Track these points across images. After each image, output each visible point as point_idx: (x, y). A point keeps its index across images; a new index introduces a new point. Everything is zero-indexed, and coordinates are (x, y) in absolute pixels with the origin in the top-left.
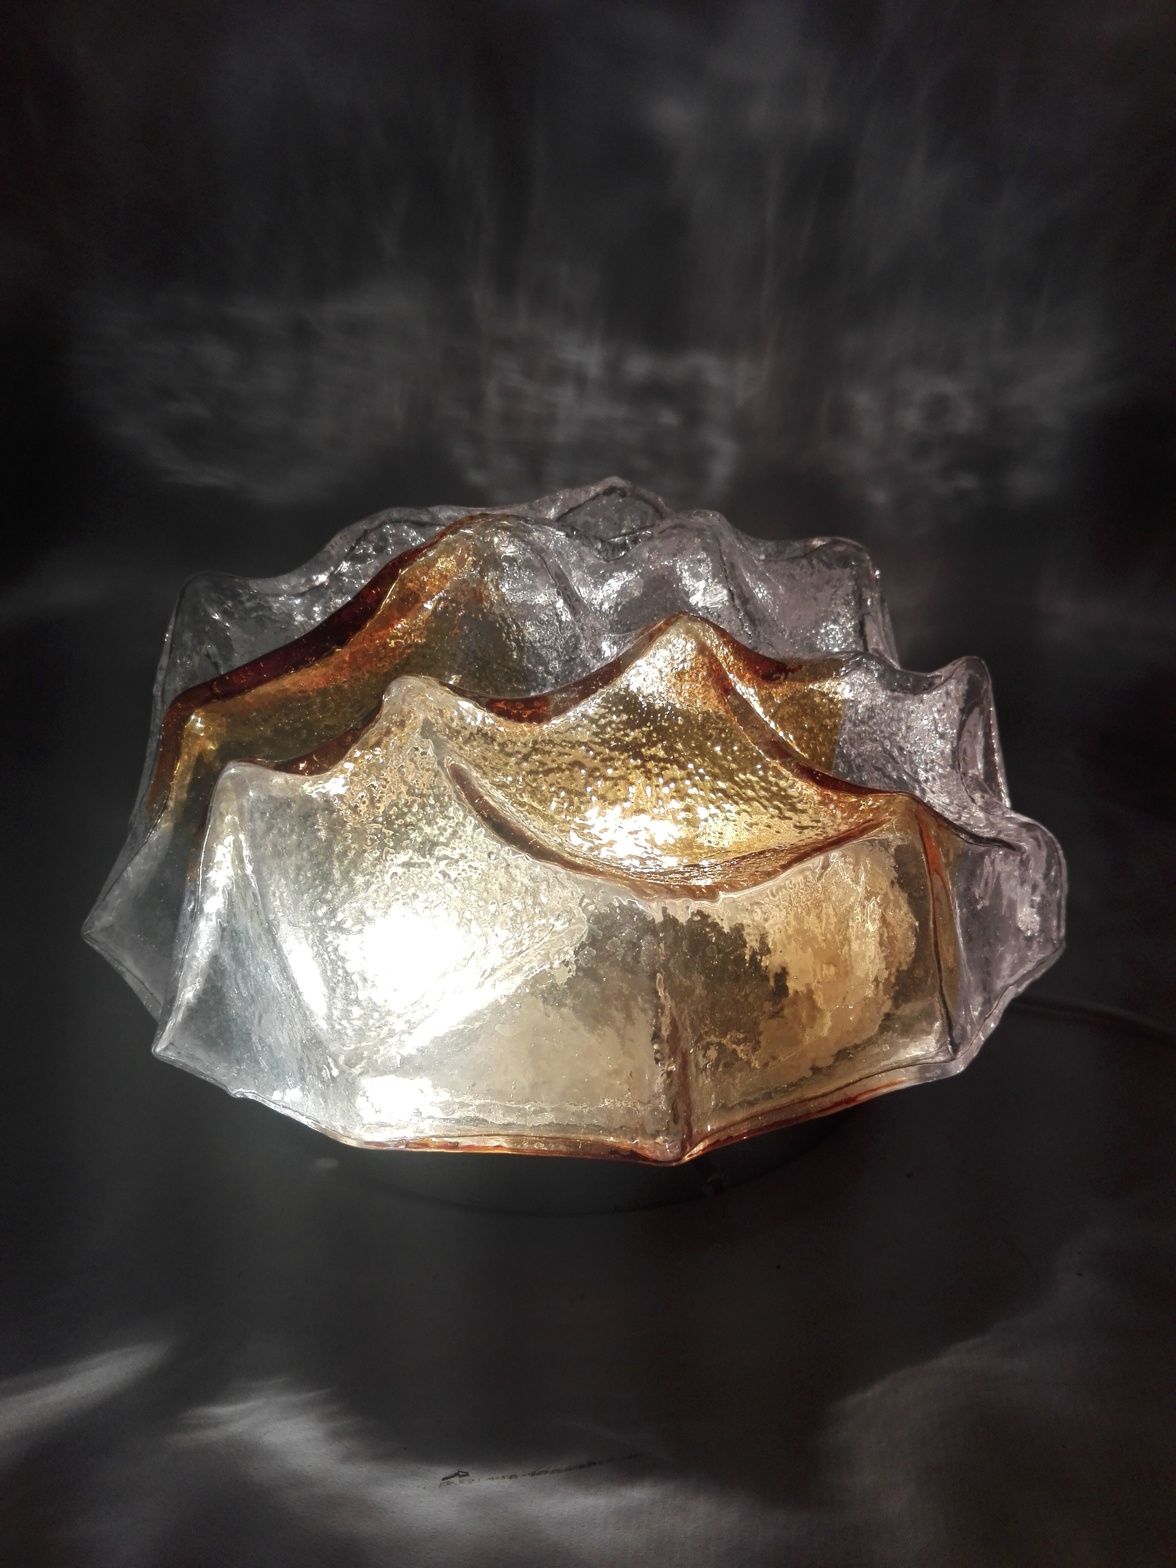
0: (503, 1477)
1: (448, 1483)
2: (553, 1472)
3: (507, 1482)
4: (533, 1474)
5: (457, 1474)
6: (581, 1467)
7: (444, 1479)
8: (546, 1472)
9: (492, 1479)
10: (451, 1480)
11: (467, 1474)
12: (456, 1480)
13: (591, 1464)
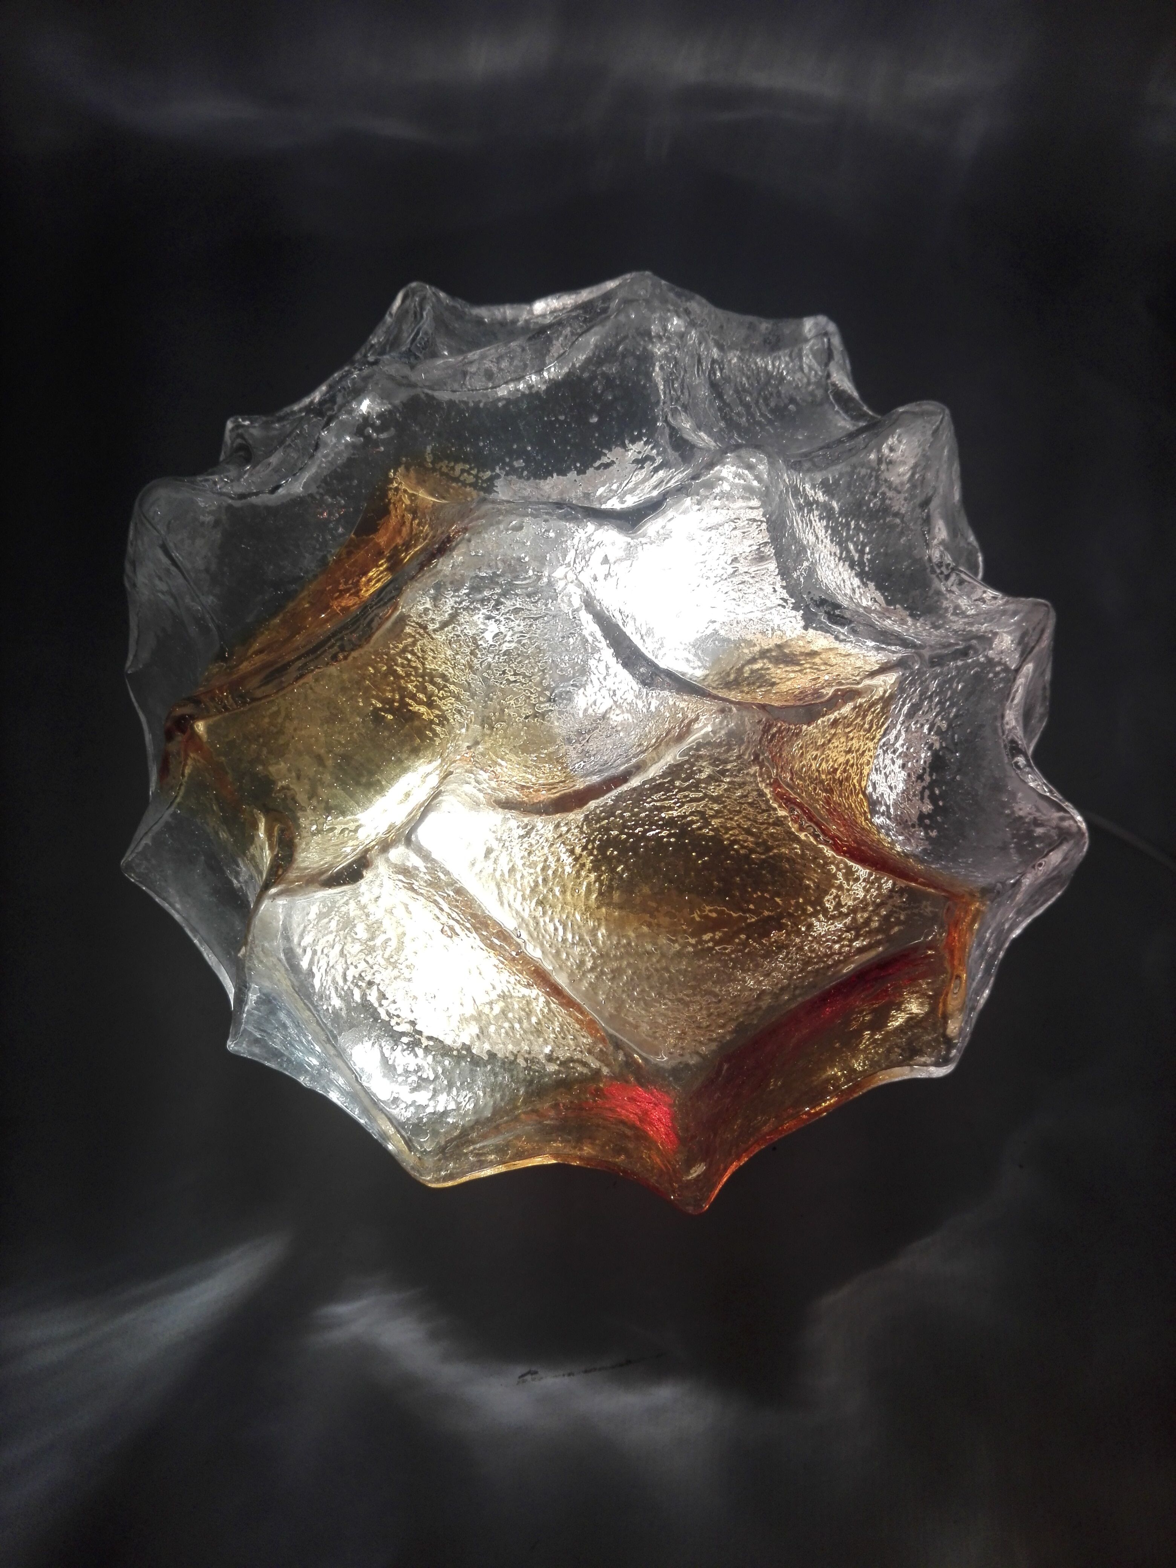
0: (564, 1375)
1: (524, 1381)
2: (600, 1369)
3: (566, 1380)
4: (586, 1372)
5: (529, 1373)
6: (621, 1365)
7: (520, 1377)
8: (595, 1370)
9: (556, 1376)
10: (525, 1378)
11: (536, 1373)
12: (529, 1377)
13: (629, 1362)
